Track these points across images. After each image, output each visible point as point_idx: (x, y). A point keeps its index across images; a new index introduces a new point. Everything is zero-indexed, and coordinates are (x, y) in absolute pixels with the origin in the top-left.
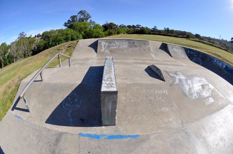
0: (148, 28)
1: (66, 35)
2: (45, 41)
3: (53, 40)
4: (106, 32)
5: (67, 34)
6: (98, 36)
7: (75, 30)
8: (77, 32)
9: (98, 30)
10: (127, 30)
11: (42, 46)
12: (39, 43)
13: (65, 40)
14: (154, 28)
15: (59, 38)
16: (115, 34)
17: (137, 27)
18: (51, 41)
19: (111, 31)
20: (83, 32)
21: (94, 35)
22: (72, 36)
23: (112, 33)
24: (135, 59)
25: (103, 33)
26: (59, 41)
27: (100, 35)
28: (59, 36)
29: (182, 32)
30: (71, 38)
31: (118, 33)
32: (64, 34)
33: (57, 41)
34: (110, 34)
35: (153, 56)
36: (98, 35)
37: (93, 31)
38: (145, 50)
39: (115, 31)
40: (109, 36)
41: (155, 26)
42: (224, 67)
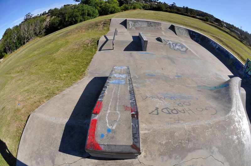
0: (166, 4)
1: (82, 11)
2: (60, 18)
3: (69, 16)
4: (122, 7)
5: (84, 10)
6: (114, 11)
7: (91, 5)
8: (93, 7)
9: (114, 5)
10: (143, 5)
11: (57, 23)
12: (52, 20)
13: (81, 15)
14: (173, 5)
15: (75, 14)
16: (131, 9)
17: (154, 2)
18: (67, 17)
19: (127, 6)
20: (98, 8)
21: (110, 9)
22: (88, 11)
23: (128, 8)
24: (152, 34)
25: (119, 7)
26: (75, 17)
27: (116, 10)
28: (75, 12)
29: (203, 13)
30: (88, 13)
31: (134, 8)
32: (80, 10)
33: (73, 17)
34: (126, 9)
35: (163, 33)
36: (114, 9)
37: (109, 6)
38: (158, 29)
39: (131, 6)
40: (125, 10)
41: (174, 3)
42: (217, 47)
